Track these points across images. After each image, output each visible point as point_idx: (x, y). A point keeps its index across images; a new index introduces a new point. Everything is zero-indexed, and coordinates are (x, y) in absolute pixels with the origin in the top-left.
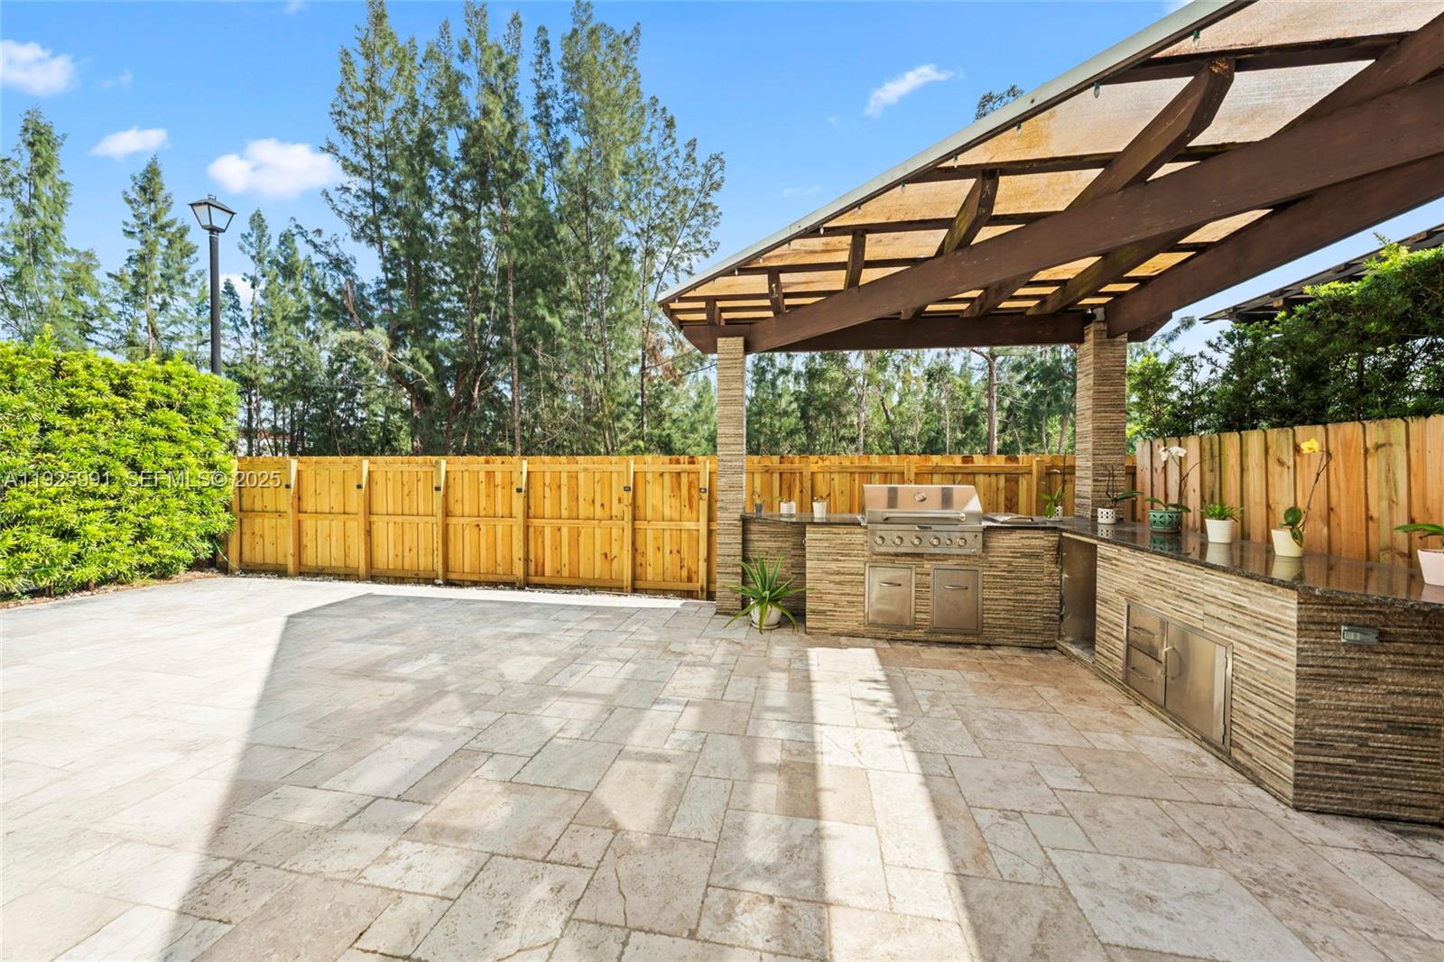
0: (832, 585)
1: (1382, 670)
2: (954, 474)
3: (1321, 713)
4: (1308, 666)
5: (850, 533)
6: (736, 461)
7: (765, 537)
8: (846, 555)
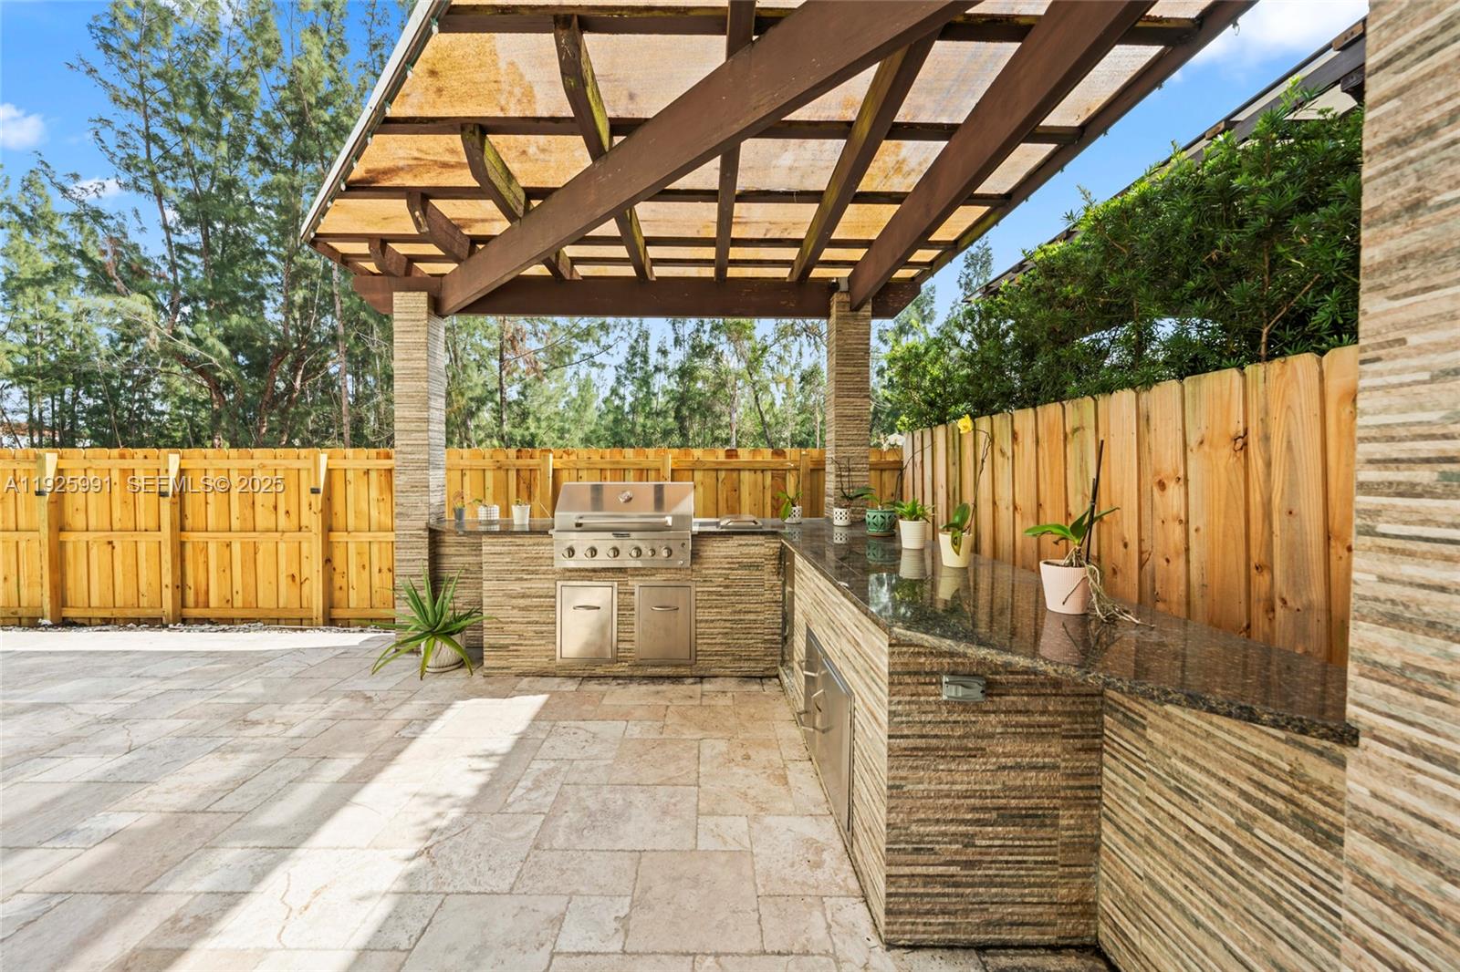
0: (515, 611)
1: (991, 736)
2: (717, 470)
3: (918, 804)
4: (902, 737)
5: (538, 545)
6: (420, 453)
7: (463, 550)
8: (533, 572)
